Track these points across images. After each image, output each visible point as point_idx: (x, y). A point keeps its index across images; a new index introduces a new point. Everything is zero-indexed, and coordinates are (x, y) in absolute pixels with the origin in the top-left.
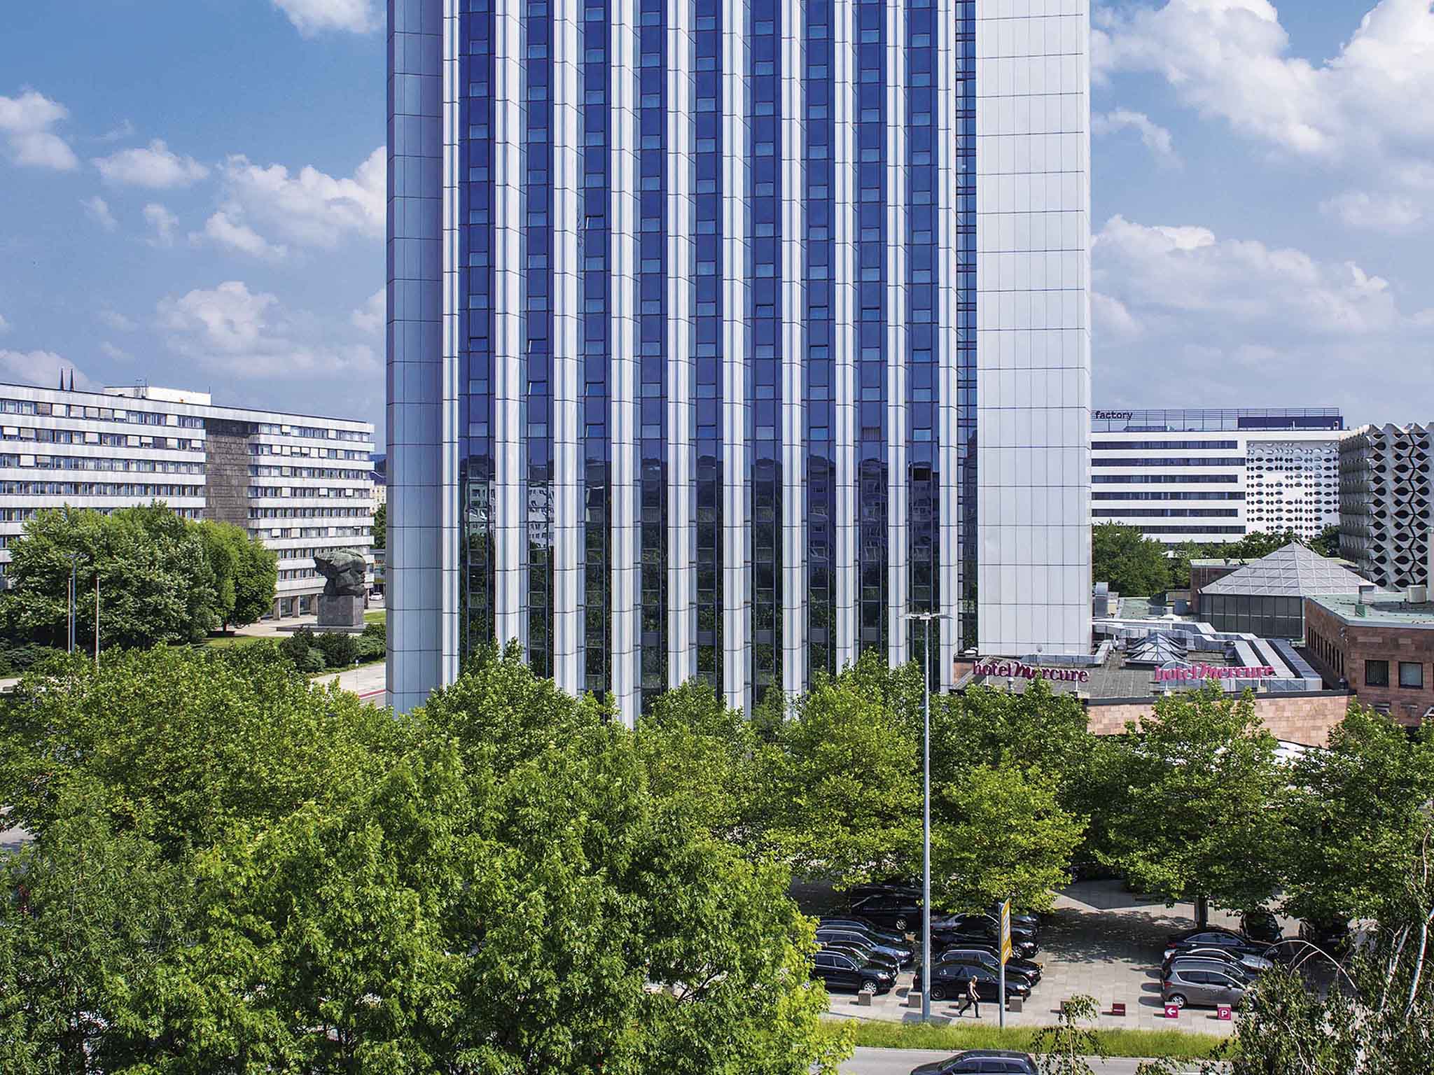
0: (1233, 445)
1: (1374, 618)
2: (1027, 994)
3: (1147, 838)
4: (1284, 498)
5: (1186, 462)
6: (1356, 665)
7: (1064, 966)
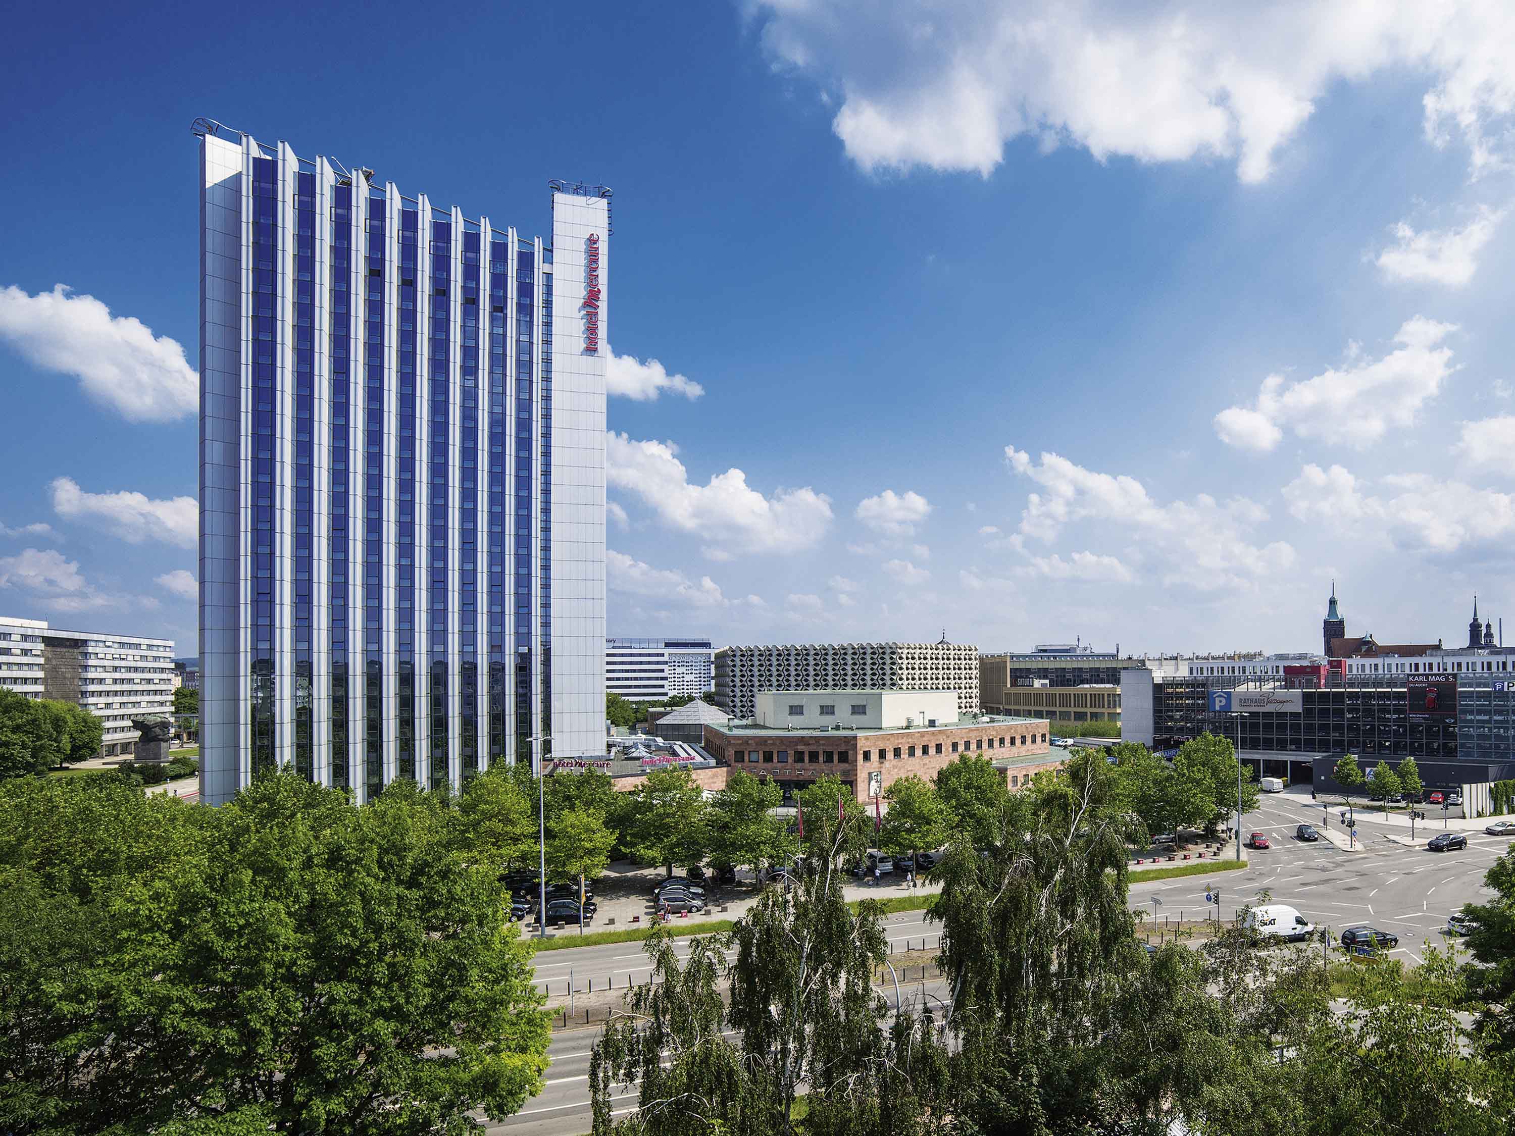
0: (663, 655)
1: (737, 732)
2: (591, 917)
3: (644, 839)
4: (685, 679)
5: (641, 663)
6: (730, 753)
7: (606, 902)
